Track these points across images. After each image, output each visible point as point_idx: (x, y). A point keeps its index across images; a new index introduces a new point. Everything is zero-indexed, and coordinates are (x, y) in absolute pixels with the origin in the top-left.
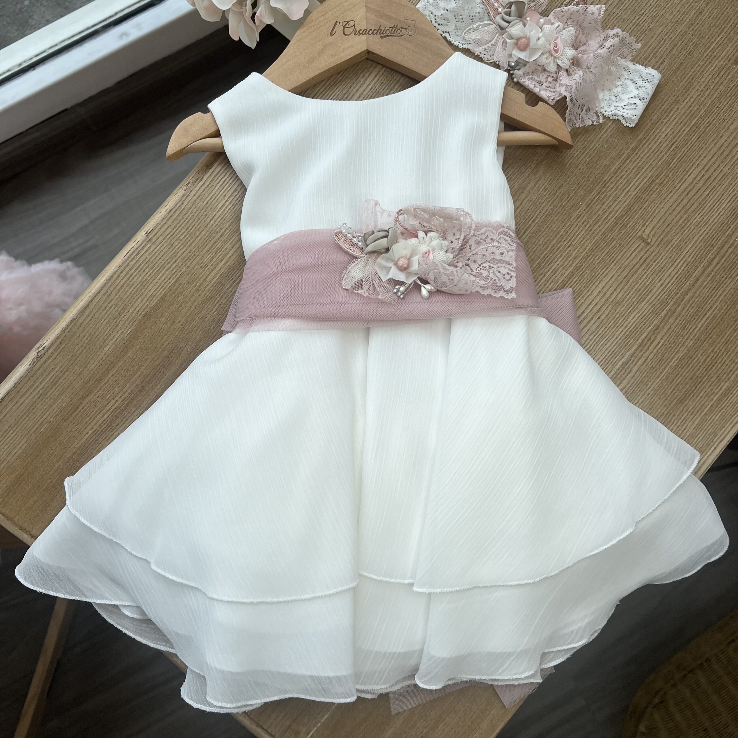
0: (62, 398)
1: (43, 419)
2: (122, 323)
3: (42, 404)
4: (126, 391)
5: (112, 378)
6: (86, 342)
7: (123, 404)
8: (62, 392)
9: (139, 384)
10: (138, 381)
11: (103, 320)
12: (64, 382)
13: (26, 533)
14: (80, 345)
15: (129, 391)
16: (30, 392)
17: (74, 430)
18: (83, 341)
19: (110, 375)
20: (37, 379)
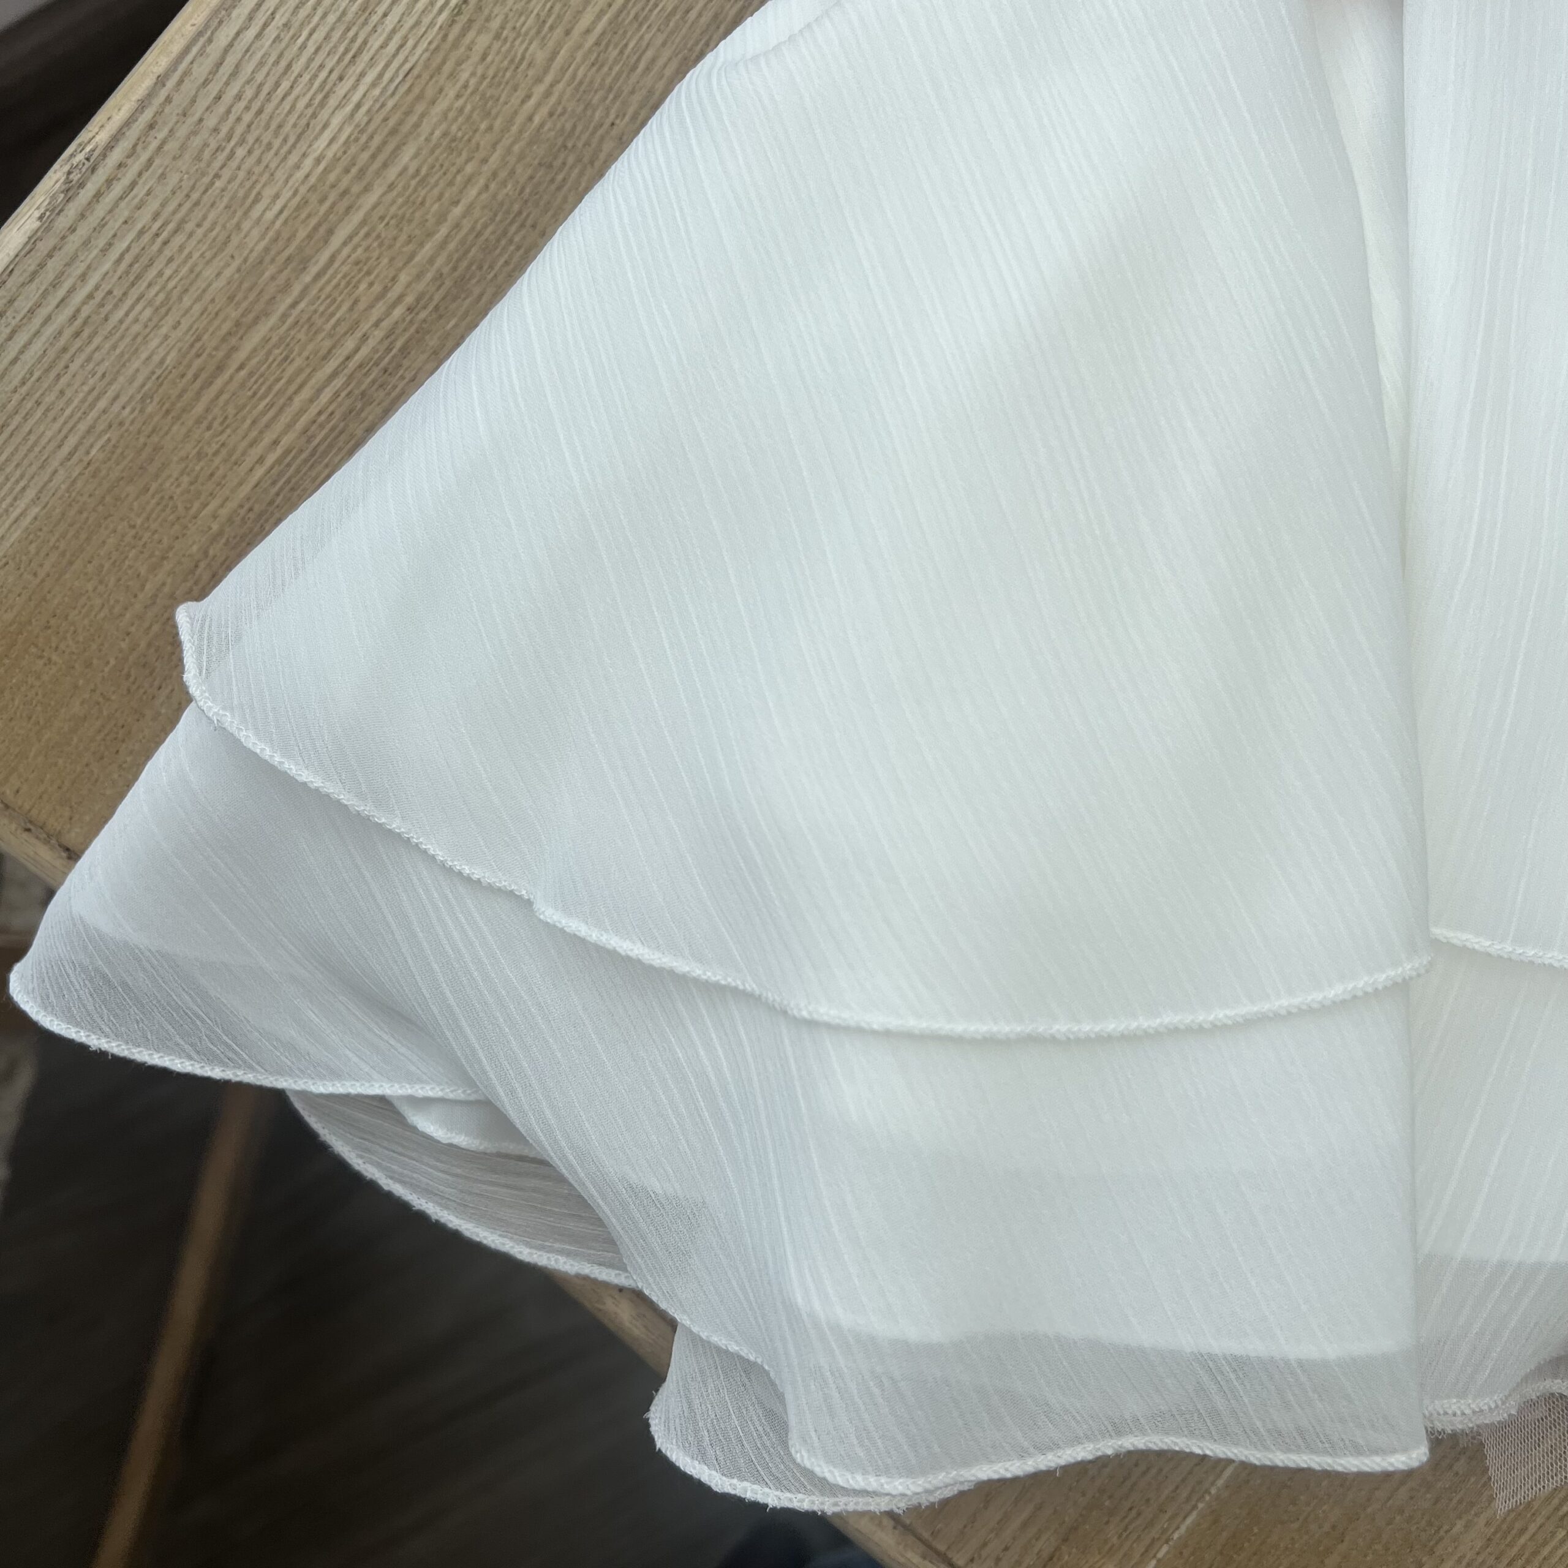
0: (164, 330)
1: (93, 414)
2: (376, 43)
3: (89, 360)
4: (400, 298)
5: (346, 251)
6: (247, 117)
7: (389, 349)
8: (163, 310)
9: (446, 270)
10: (440, 261)
11: (305, 34)
12: (168, 272)
13: (46, 839)
14: (224, 130)
15: (410, 299)
16: (44, 312)
17: (210, 451)
18: (232, 118)
19: (336, 241)
20: (68, 265)
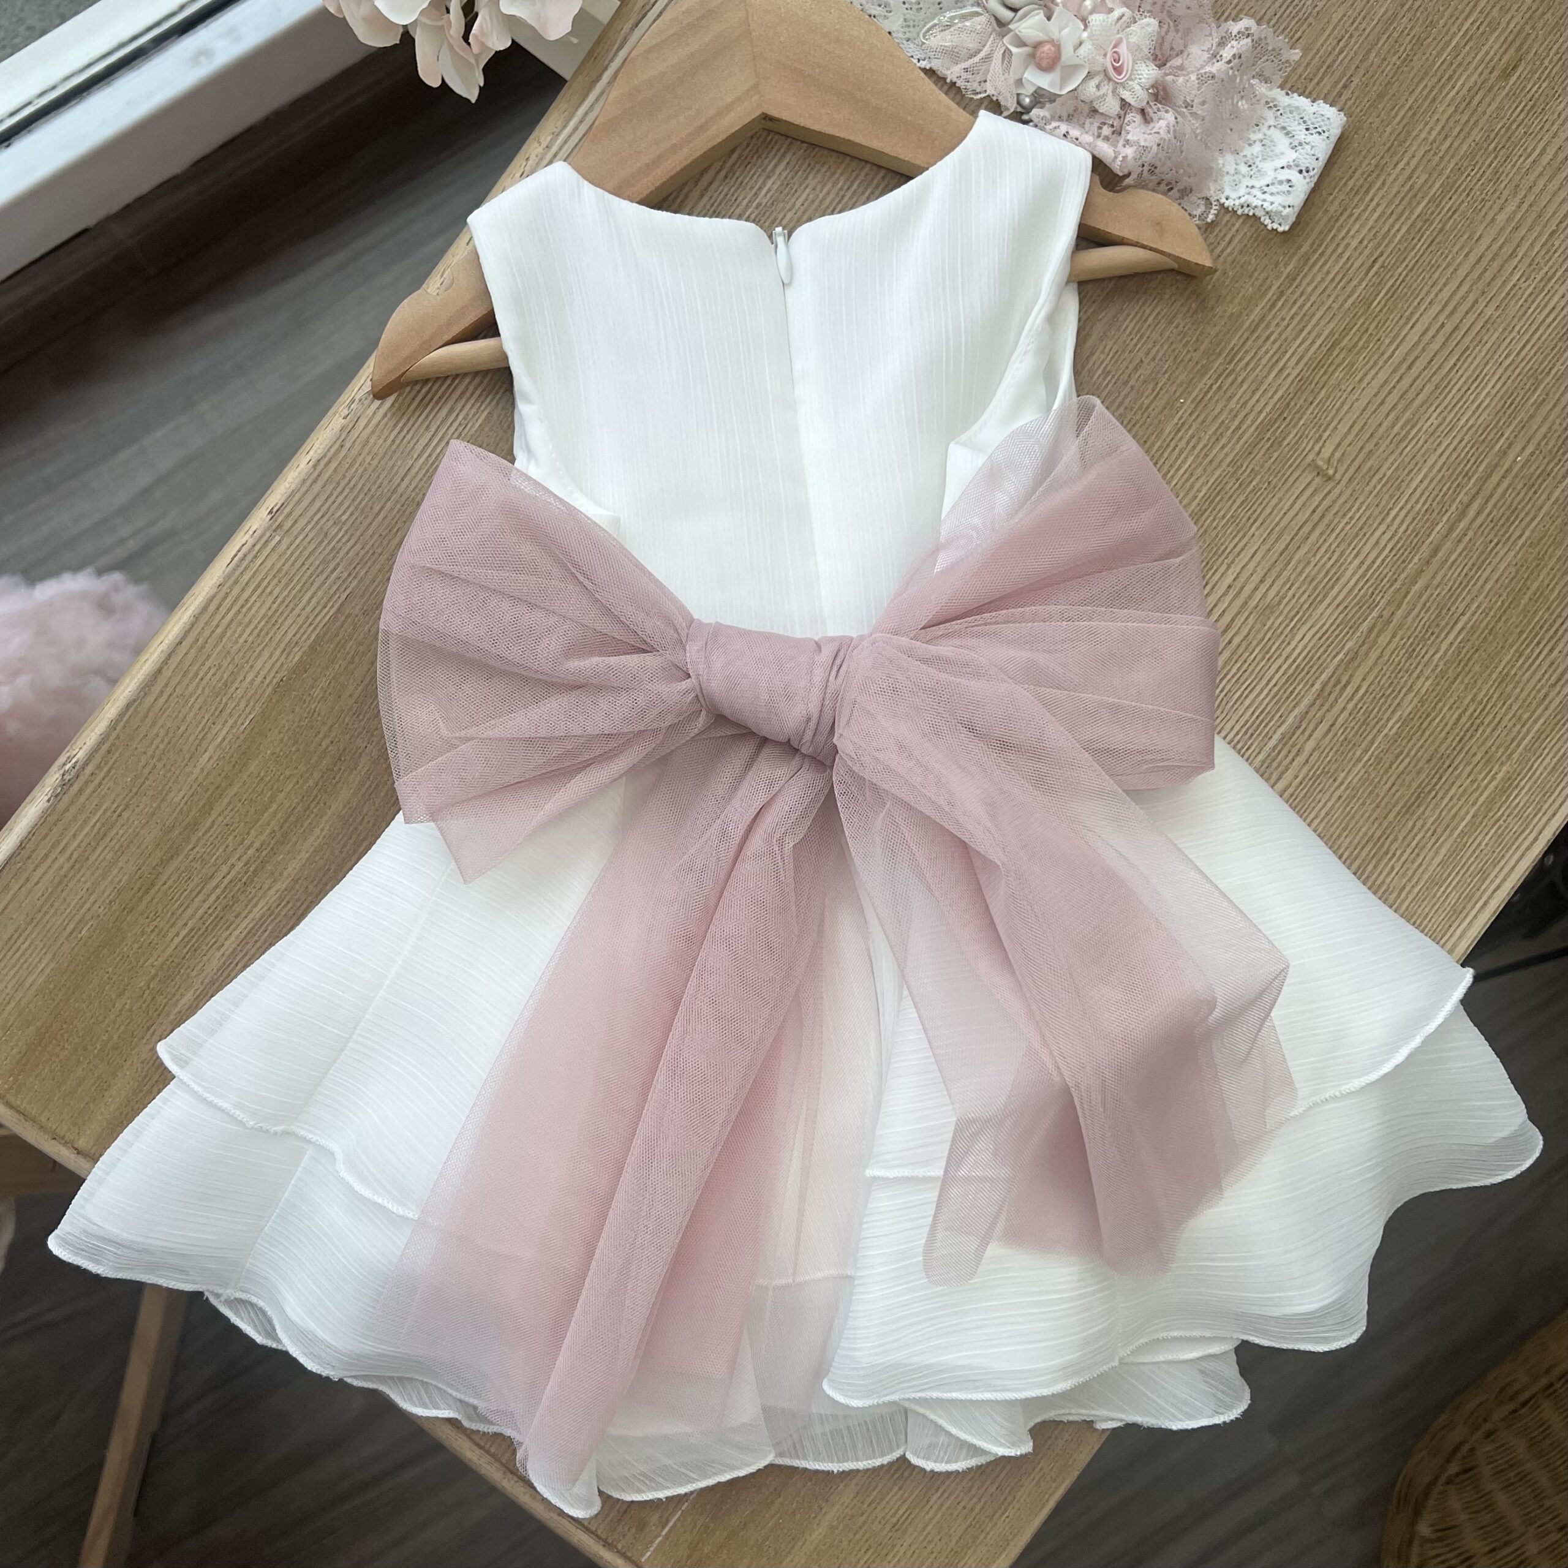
0: (120, 864)
1: (83, 910)
2: (231, 705)
3: (79, 881)
4: (251, 845)
5: (220, 819)
6: (162, 747)
7: (246, 873)
8: (119, 853)
9: (276, 828)
10: (273, 823)
11: (193, 700)
12: (121, 832)
13: (65, 1144)
14: (150, 753)
15: (257, 845)
16: (52, 856)
17: (149, 930)
18: (154, 746)
19: (214, 814)
20: (66, 829)
